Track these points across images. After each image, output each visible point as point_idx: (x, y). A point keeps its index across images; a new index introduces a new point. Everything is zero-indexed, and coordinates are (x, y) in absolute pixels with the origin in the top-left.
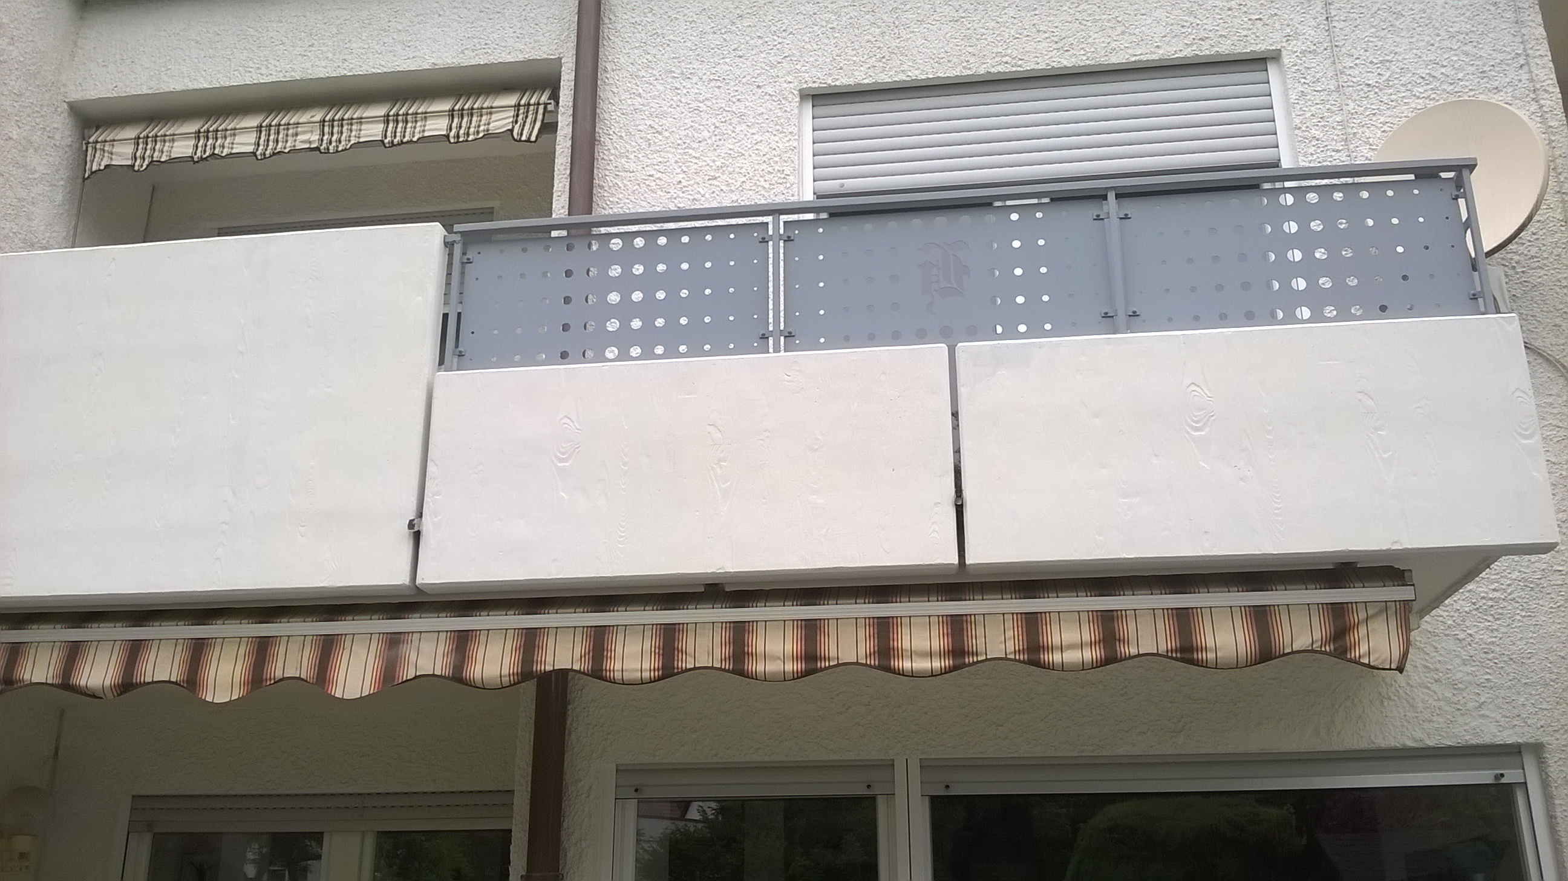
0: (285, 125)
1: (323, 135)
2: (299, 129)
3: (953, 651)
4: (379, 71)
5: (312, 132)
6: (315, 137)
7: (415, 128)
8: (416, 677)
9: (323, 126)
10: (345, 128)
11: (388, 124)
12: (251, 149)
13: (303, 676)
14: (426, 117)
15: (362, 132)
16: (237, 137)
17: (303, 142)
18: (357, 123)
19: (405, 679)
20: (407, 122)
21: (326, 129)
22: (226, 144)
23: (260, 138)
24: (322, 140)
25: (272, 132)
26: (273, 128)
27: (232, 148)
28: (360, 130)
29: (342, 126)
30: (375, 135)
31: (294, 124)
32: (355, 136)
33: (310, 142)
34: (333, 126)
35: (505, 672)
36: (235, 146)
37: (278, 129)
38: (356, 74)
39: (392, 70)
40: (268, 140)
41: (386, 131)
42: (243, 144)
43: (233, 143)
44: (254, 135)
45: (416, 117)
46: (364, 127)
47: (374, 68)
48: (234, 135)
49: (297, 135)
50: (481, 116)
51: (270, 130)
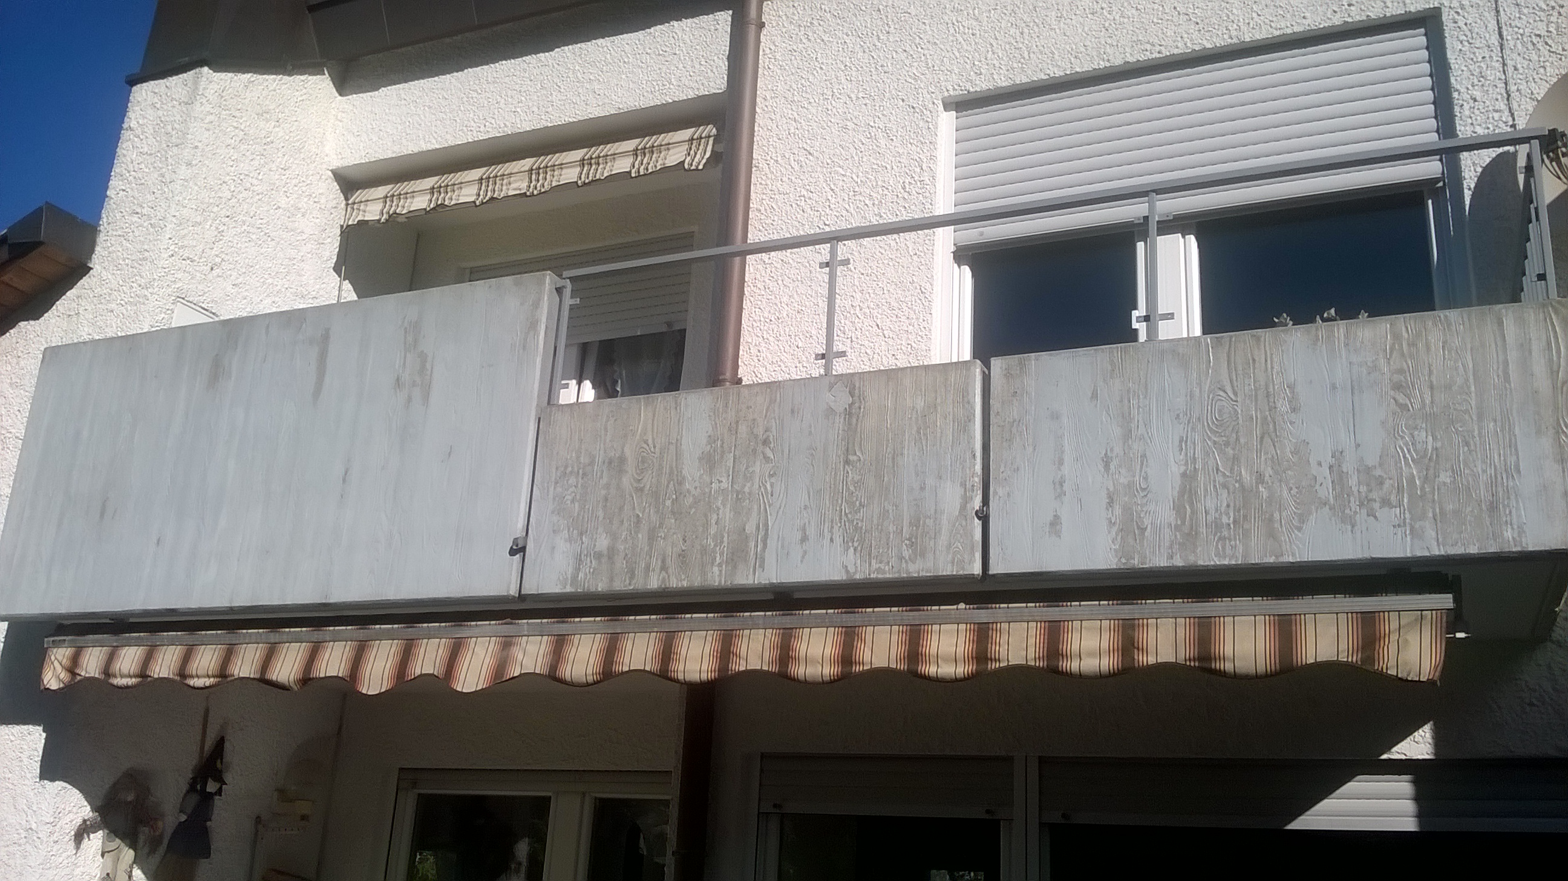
0: (501, 176)
1: (531, 182)
2: (512, 179)
3: (976, 658)
4: (575, 120)
5: (522, 180)
6: (525, 185)
7: (605, 168)
8: (521, 675)
9: (531, 174)
10: (549, 173)
11: (584, 167)
12: (472, 199)
13: (436, 673)
14: (614, 158)
15: (562, 177)
16: (463, 190)
17: (515, 189)
18: (558, 169)
19: (511, 676)
20: (599, 164)
21: (534, 177)
22: (454, 197)
23: (480, 189)
24: (530, 187)
25: (491, 183)
26: (491, 180)
27: (458, 200)
28: (561, 175)
29: (546, 173)
30: (572, 179)
31: (508, 174)
32: (556, 181)
33: (520, 189)
34: (539, 174)
35: (590, 671)
36: (460, 198)
37: (495, 180)
38: (556, 124)
39: (586, 118)
40: (487, 191)
41: (581, 174)
42: (467, 195)
43: (459, 196)
44: (477, 187)
45: (606, 159)
46: (564, 171)
47: (570, 117)
48: (461, 188)
49: (510, 184)
50: (660, 152)
51: (489, 182)
